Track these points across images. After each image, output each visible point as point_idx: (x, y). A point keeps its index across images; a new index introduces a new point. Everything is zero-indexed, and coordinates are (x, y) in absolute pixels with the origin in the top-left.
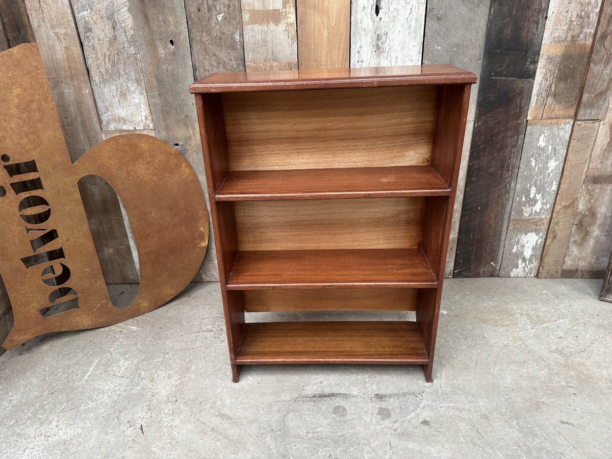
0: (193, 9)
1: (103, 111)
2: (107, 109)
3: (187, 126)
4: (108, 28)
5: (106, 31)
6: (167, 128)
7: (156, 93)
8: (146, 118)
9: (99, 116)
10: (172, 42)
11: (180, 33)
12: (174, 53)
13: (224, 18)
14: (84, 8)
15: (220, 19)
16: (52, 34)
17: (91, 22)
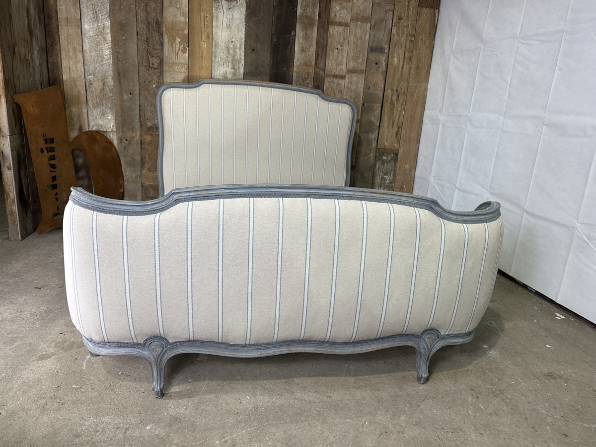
0: (142, 81)
1: (91, 120)
2: (93, 120)
3: (133, 131)
4: (101, 84)
5: (100, 86)
6: (123, 132)
7: (120, 115)
8: (113, 126)
9: (88, 122)
10: (131, 94)
11: (135, 90)
12: (130, 98)
13: (156, 87)
14: (90, 75)
15: (154, 86)
16: (73, 84)
17: (93, 81)
